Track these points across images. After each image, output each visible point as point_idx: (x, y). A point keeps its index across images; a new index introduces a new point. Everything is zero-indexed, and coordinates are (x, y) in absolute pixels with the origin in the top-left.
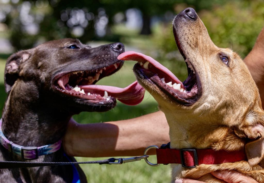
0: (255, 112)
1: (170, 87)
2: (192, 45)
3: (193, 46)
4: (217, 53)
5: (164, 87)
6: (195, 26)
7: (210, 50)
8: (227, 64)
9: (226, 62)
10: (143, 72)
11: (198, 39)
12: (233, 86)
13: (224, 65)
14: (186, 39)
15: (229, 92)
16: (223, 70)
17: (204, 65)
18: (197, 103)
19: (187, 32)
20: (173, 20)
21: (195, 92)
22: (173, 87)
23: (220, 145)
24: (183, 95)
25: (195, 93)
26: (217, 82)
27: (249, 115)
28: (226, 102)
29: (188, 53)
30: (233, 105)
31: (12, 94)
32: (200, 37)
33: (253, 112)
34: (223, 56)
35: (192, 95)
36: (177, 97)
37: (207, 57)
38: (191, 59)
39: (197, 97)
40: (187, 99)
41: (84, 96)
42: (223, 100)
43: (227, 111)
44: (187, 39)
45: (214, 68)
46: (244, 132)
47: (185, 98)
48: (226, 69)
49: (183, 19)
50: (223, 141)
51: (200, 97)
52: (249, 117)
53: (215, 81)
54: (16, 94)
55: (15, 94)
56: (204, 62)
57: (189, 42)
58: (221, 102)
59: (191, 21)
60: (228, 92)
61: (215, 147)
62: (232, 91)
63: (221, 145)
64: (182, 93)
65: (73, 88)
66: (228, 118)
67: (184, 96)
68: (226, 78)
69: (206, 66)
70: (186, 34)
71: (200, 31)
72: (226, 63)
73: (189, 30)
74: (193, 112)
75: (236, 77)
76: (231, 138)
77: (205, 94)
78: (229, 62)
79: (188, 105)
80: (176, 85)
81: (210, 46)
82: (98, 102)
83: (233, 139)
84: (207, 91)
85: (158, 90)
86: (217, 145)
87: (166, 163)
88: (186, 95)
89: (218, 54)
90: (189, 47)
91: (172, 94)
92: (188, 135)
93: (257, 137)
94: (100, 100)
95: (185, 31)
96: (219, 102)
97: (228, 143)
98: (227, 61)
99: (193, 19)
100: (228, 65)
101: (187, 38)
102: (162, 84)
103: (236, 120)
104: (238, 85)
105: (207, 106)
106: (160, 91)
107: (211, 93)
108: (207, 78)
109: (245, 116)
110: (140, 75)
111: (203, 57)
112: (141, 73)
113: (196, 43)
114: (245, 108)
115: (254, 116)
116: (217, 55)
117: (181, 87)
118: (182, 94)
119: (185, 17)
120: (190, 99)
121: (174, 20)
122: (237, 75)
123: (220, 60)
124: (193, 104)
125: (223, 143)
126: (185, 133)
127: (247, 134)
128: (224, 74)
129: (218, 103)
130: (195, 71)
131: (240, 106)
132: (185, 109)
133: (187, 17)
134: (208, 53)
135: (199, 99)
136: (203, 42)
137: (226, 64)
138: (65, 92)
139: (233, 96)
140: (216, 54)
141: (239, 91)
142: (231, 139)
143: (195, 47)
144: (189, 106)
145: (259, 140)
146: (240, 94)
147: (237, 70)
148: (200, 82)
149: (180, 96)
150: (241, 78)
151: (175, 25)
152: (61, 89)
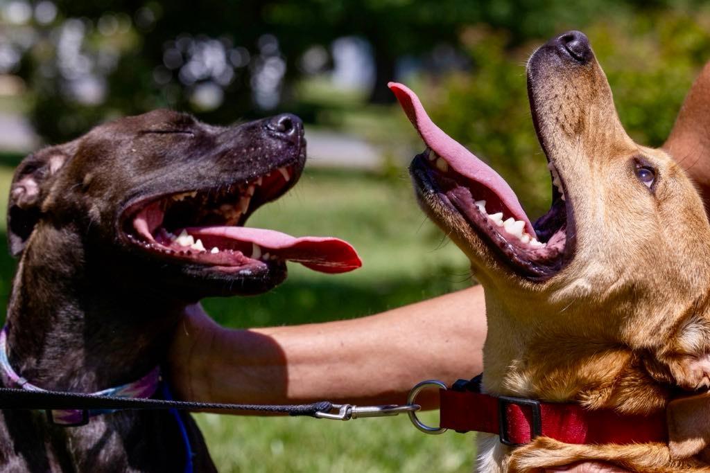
0: (704, 322)
1: (496, 226)
2: (567, 126)
3: (571, 130)
4: (630, 156)
5: (482, 225)
6: (580, 77)
7: (613, 146)
8: (651, 188)
9: (648, 181)
10: (432, 179)
11: (587, 112)
12: (657, 248)
13: (642, 188)
14: (554, 110)
15: (646, 260)
16: (637, 201)
17: (591, 180)
18: (559, 277)
19: (559, 90)
20: (529, 57)
21: (557, 249)
22: (503, 227)
23: (601, 395)
24: (528, 250)
25: (558, 252)
26: (618, 230)
27: (688, 328)
28: (633, 286)
29: (554, 146)
30: (652, 294)
31: (28, 258)
32: (591, 109)
33: (700, 321)
34: (644, 167)
35: (550, 256)
36: (511, 255)
37: (601, 163)
38: (560, 163)
39: (561, 263)
40: (534, 263)
41: (201, 255)
42: (627, 279)
43: (632, 307)
44: (556, 108)
45: (615, 193)
46: (669, 368)
47: (529, 261)
48: (646, 201)
49: (555, 57)
50: (610, 386)
51: (570, 263)
52: (687, 331)
53: (614, 226)
54: (35, 257)
55: (33, 258)
56: (593, 175)
57: (561, 118)
58: (621, 282)
59: (572, 63)
60: (643, 261)
61: (587, 400)
62: (653, 260)
63: (603, 395)
64: (524, 244)
65: (174, 237)
66: (632, 326)
67: (530, 255)
68: (643, 224)
69: (596, 183)
70: (556, 96)
71: (594, 94)
72: (649, 184)
73: (566, 87)
74: (547, 300)
75: (668, 224)
76: (633, 380)
77: (582, 255)
78: (655, 181)
79: (537, 279)
80: (513, 224)
81: (613, 136)
82: (238, 271)
83: (637, 383)
84: (589, 249)
85: (464, 227)
86: (593, 396)
87: (462, 429)
88: (535, 252)
89: (630, 159)
90: (560, 131)
91: (499, 245)
92: (529, 358)
93: (700, 386)
94: (242, 264)
95: (555, 87)
96: (616, 281)
97: (622, 394)
98: (651, 180)
99: (579, 59)
100: (652, 191)
101: (558, 108)
102: (477, 216)
103: (652, 334)
104: (671, 245)
105: (583, 287)
106: (469, 233)
107: (599, 256)
108: (593, 215)
109: (678, 329)
110: (425, 184)
111: (592, 160)
112: (429, 181)
113: (579, 122)
114: (680, 308)
115: (701, 330)
116: (628, 161)
117: (526, 230)
118: (524, 249)
119: (560, 54)
120: (542, 264)
121: (531, 57)
122: (671, 219)
123: (634, 176)
124: (548, 279)
125: (610, 391)
126: (522, 352)
127: (674, 374)
128: (640, 213)
129: (613, 284)
130: (566, 193)
131: (667, 300)
132: (528, 289)
133: (564, 54)
134: (605, 152)
135: (566, 267)
136: (596, 123)
137: (648, 188)
138: (152, 249)
139: (654, 270)
140: (626, 158)
141: (671, 262)
142: (632, 384)
143: (576, 132)
144: (537, 282)
145: (704, 394)
146: (672, 270)
147: (674, 207)
148: (574, 222)
149: (518, 252)
150: (682, 228)
151: (532, 70)
152: (142, 241)
